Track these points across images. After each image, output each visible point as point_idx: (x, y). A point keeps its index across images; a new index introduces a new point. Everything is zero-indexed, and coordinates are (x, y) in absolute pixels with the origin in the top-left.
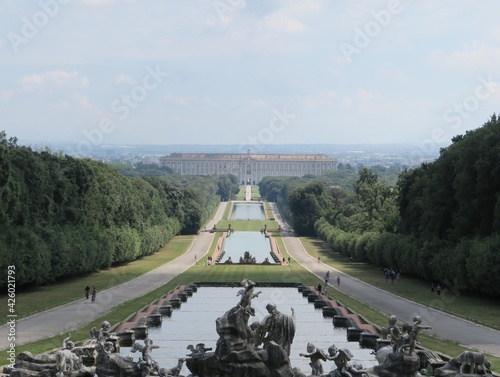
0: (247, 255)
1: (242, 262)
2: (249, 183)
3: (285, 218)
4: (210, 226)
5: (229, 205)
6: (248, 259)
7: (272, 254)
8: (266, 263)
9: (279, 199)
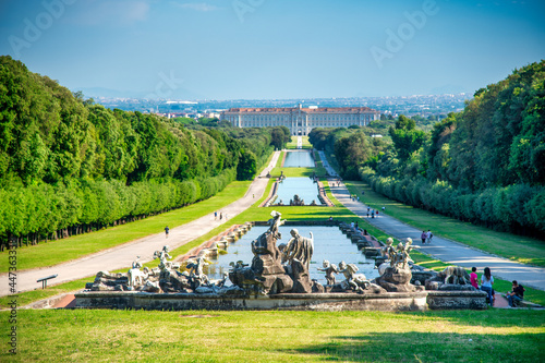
0: (296, 197)
1: (292, 204)
2: (300, 134)
3: (333, 165)
4: (264, 173)
5: (281, 154)
6: (296, 202)
7: (319, 196)
8: (313, 204)
9: (328, 147)
